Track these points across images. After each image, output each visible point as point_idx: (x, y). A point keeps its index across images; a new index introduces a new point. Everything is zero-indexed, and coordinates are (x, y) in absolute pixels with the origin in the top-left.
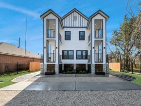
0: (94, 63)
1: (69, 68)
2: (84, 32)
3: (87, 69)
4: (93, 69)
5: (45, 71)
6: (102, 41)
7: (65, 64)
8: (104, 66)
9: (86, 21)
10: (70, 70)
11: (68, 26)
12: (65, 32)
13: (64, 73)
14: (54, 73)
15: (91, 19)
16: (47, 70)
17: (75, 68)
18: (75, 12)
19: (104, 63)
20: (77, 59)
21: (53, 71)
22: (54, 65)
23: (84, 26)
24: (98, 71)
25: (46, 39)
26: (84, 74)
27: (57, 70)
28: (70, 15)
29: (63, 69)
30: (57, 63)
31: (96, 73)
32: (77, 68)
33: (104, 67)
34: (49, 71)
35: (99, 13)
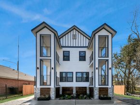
0: (97, 86)
1: (68, 92)
2: (85, 52)
3: (88, 92)
4: (96, 93)
5: (39, 96)
6: (108, 60)
7: (63, 88)
8: (109, 90)
10: (69, 94)
11: (67, 45)
12: (64, 52)
13: (62, 98)
14: (49, 99)
15: (94, 35)
16: (41, 95)
17: (74, 92)
18: (74, 30)
19: (110, 86)
20: (76, 81)
21: (47, 96)
22: (50, 88)
23: (85, 45)
24: (102, 96)
25: (39, 58)
26: (85, 99)
27: (53, 94)
28: (69, 34)
29: (61, 93)
30: (52, 86)
31: (100, 98)
32: (77, 92)
34: (43, 96)
35: (103, 28)
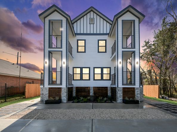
0: (121, 86)
1: (83, 94)
3: (109, 94)
4: (120, 95)
5: (46, 98)
6: (134, 52)
7: (77, 88)
9: (108, 24)
10: (85, 97)
11: (82, 32)
13: (76, 101)
14: (60, 101)
15: (117, 19)
16: (49, 96)
17: (92, 94)
19: (137, 85)
21: (57, 98)
22: (60, 88)
23: (105, 32)
24: (127, 99)
26: (105, 102)
27: (64, 96)
28: (85, 17)
29: (74, 94)
31: (125, 101)
32: (94, 93)
33: (137, 92)
34: (52, 99)
35: (128, 11)
